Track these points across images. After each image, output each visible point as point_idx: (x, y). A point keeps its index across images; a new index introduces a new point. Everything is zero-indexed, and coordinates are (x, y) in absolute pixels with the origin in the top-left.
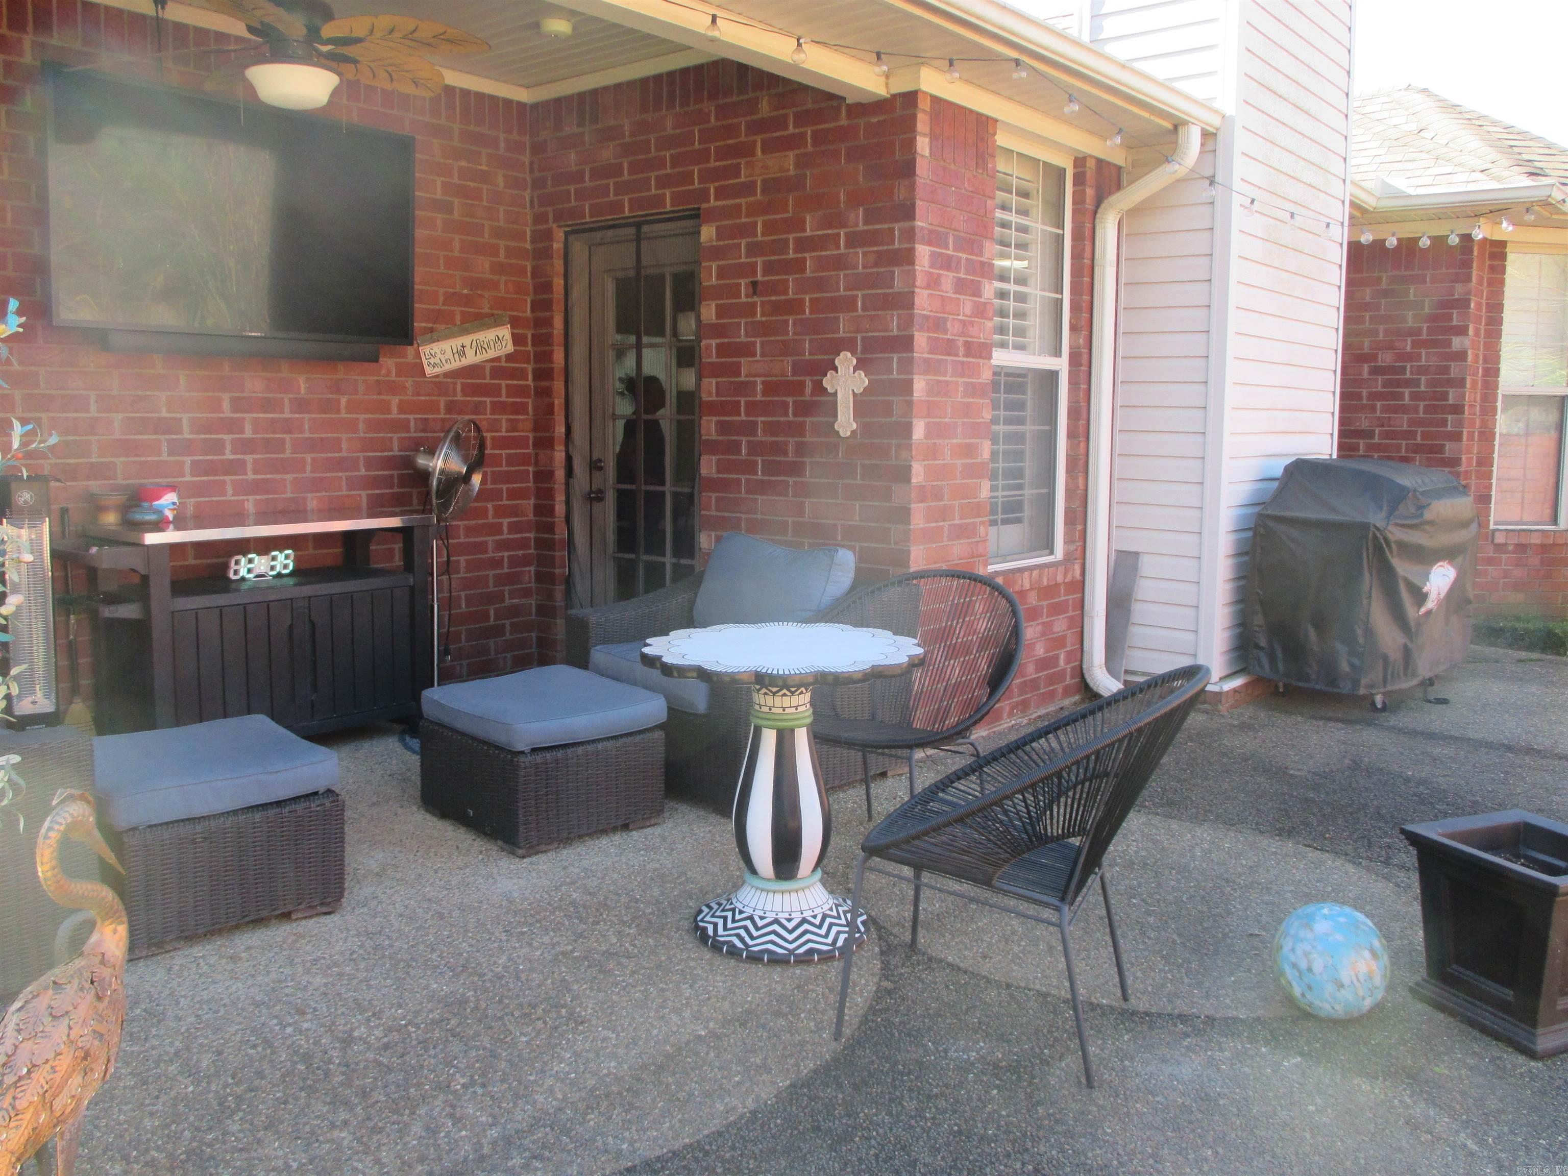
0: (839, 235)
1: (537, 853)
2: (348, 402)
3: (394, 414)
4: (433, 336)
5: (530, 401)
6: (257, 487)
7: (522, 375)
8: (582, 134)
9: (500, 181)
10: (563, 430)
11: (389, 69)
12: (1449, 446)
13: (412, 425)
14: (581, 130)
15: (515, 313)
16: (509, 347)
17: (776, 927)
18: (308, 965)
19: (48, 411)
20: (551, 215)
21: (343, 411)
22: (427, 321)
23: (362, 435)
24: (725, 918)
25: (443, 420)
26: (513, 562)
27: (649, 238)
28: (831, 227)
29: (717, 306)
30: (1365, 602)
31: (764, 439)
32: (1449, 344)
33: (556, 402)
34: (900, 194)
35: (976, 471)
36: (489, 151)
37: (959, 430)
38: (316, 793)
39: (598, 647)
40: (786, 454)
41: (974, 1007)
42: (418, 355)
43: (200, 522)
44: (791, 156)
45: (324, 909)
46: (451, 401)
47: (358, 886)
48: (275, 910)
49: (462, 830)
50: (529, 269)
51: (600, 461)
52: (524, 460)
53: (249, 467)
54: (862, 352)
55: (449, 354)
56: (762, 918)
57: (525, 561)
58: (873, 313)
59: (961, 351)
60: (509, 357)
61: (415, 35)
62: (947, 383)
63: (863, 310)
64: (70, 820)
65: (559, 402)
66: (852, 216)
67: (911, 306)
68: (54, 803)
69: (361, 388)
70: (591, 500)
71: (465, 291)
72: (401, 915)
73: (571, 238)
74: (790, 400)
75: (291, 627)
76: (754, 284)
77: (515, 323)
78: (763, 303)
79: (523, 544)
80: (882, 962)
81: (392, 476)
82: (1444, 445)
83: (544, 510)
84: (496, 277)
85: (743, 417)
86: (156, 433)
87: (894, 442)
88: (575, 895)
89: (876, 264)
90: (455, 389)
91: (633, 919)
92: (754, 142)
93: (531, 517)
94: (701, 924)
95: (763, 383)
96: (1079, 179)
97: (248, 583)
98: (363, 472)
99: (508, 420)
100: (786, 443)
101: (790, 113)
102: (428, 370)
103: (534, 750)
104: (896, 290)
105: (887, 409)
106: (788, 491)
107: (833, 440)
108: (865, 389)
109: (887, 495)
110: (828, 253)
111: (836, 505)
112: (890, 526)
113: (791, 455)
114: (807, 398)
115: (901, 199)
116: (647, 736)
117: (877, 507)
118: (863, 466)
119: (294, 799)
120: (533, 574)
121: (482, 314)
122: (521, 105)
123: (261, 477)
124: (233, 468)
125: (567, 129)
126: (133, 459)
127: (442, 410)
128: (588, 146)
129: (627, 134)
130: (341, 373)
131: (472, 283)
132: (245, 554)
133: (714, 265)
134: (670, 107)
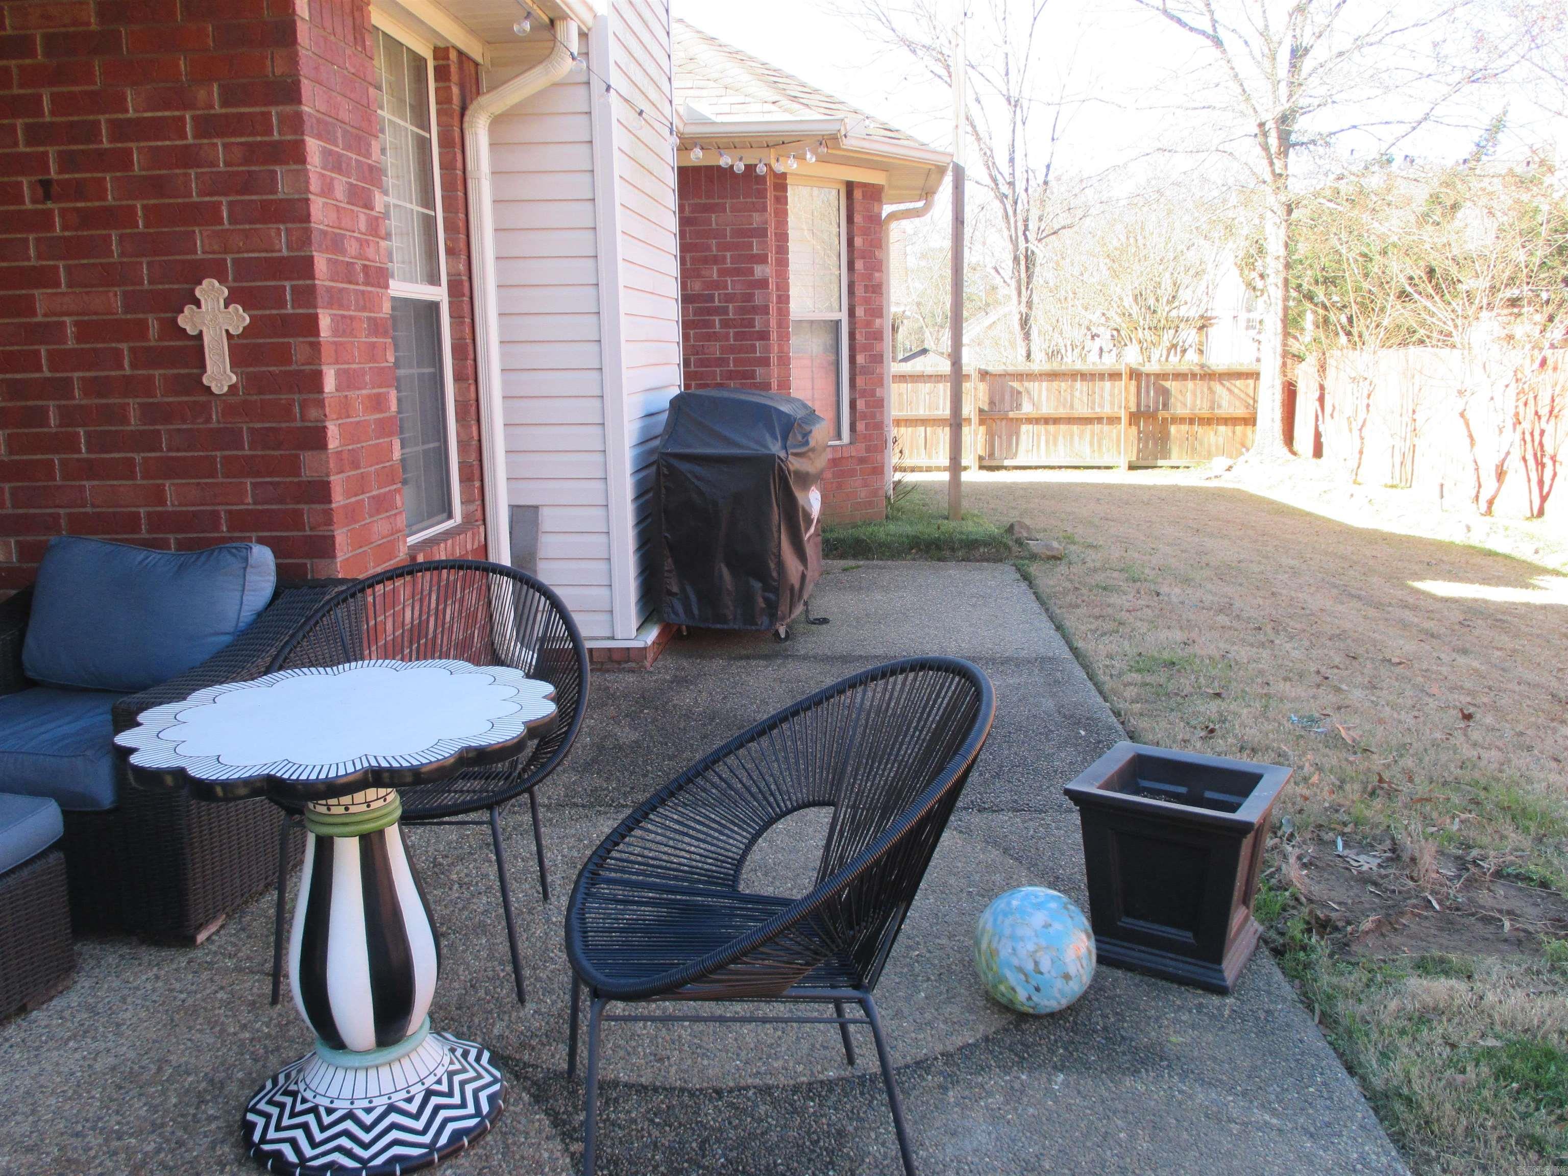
0: (181, 119)
12: (759, 371)
17: (394, 1117)
24: (305, 1127)
28: (167, 106)
30: (776, 535)
31: (84, 402)
32: (751, 272)
34: (277, 68)
35: (386, 428)
37: (367, 379)
40: (125, 420)
41: (706, 1140)
54: (235, 280)
56: (368, 1111)
58: (247, 227)
59: (361, 277)
62: (351, 318)
63: (231, 223)
66: (202, 94)
67: (307, 218)
74: (124, 347)
78: (63, 211)
80: (547, 1114)
82: (755, 371)
85: (46, 373)
87: (297, 397)
89: (247, 161)
94: (266, 1147)
95: (76, 324)
96: (442, 73)
100: (124, 407)
104: (281, 196)
105: (283, 355)
106: (134, 472)
107: (203, 399)
108: (245, 328)
109: (294, 467)
110: (168, 143)
111: (217, 484)
112: (300, 506)
113: (134, 423)
114: (153, 343)
115: (278, 71)
116: (38, 866)
117: (278, 483)
118: (252, 431)
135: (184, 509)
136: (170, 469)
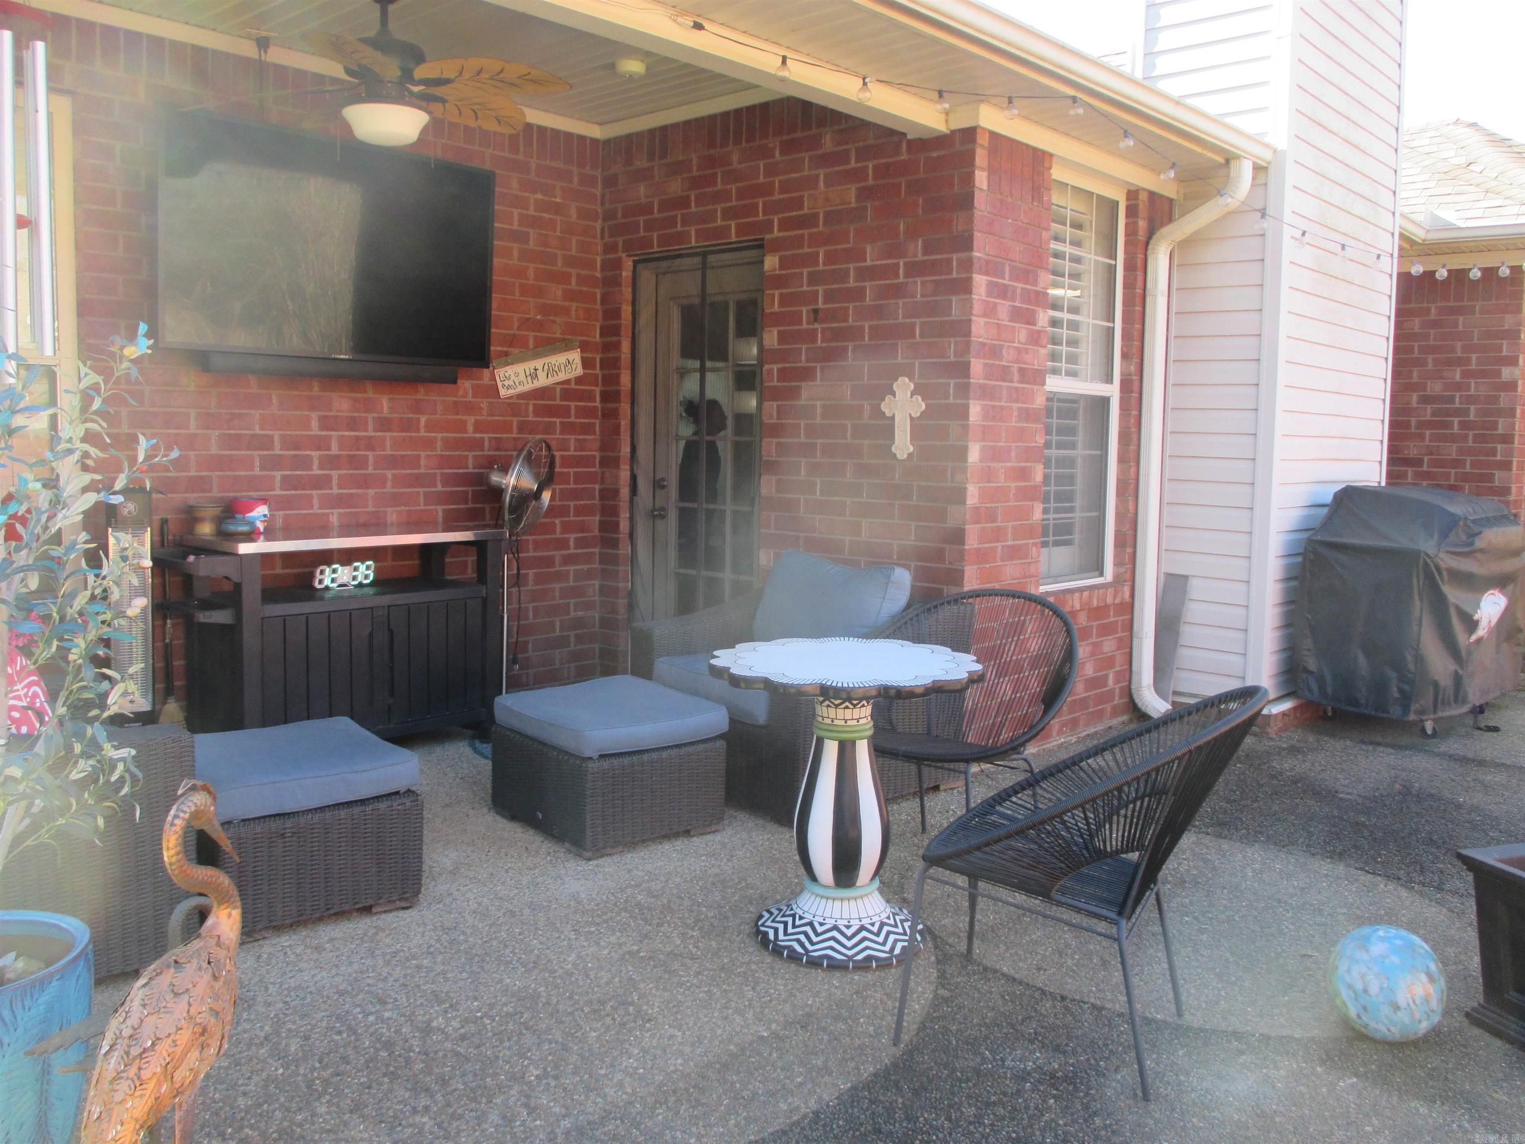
0: (898, 265)
1: (602, 856)
2: (427, 421)
3: (470, 433)
4: (507, 359)
5: (597, 422)
6: (340, 501)
7: (591, 397)
8: (653, 167)
9: (573, 213)
10: (628, 450)
11: (475, 108)
12: (1498, 475)
13: (486, 443)
14: (651, 164)
15: (585, 338)
16: (578, 370)
17: (834, 933)
18: (388, 957)
19: (151, 427)
20: (621, 244)
21: (422, 430)
22: (501, 345)
23: (439, 453)
24: (786, 924)
25: (515, 439)
26: (578, 576)
27: (713, 268)
28: (890, 256)
29: (779, 332)
30: (1415, 628)
31: (822, 460)
32: (1498, 374)
33: (623, 423)
34: (958, 227)
35: (1029, 494)
36: (563, 184)
37: (1013, 454)
38: (397, 793)
39: (662, 659)
40: (844, 475)
41: (1030, 1018)
42: (493, 377)
43: (288, 534)
44: (853, 188)
45: (404, 904)
46: (523, 422)
47: (433, 883)
48: (357, 903)
49: (531, 832)
50: (599, 296)
51: (663, 480)
52: (590, 478)
53: (335, 482)
54: (919, 378)
55: (522, 377)
56: (821, 924)
57: (590, 575)
58: (931, 340)
59: (1016, 376)
60: (579, 380)
61: (501, 76)
62: (1002, 407)
63: (920, 337)
64: (193, 809)
65: (625, 423)
66: (911, 247)
67: (968, 334)
68: (180, 792)
69: (440, 408)
70: (654, 517)
71: (539, 317)
72: (475, 912)
73: (640, 267)
74: (849, 423)
75: (371, 635)
77: (584, 347)
78: (823, 330)
79: (588, 559)
80: (939, 971)
81: (466, 492)
82: (1493, 475)
83: (609, 526)
84: (567, 304)
86: (249, 449)
87: (949, 464)
88: (639, 897)
89: (934, 293)
90: (527, 410)
91: (697, 921)
92: (817, 176)
93: (596, 532)
94: (762, 929)
95: (823, 406)
96: (1132, 212)
97: (332, 592)
98: (440, 488)
99: (576, 440)
100: (844, 465)
101: (852, 147)
102: (503, 392)
103: (602, 756)
104: (953, 318)
105: (944, 433)
106: (845, 512)
107: (890, 462)
108: (922, 413)
109: (943, 516)
110: (888, 282)
111: (892, 525)
113: (849, 478)
114: (866, 422)
115: (959, 230)
116: (709, 745)
117: (932, 527)
118: (919, 487)
119: (377, 797)
120: (597, 587)
121: (554, 339)
122: (594, 141)
123: (345, 491)
124: (320, 483)
125: (638, 163)
126: (228, 473)
127: (515, 430)
128: (657, 179)
129: (695, 168)
130: (422, 393)
131: (545, 310)
132: (329, 564)
133: (777, 293)
134: (737, 142)
135: (872, 540)
136: (867, 511)
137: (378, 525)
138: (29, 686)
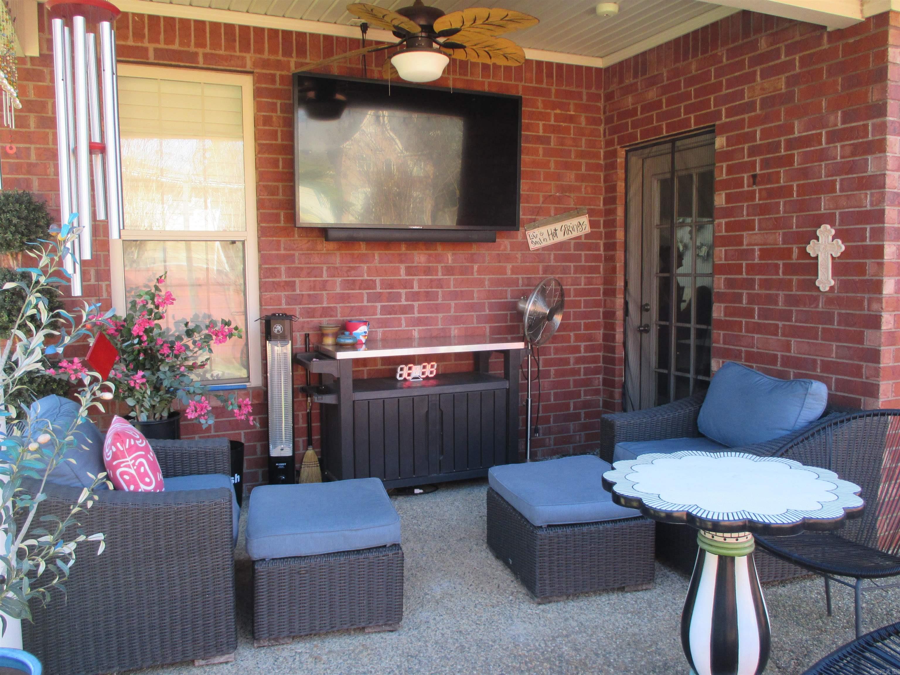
0: (820, 134)
1: (550, 602)
2: (479, 268)
3: (509, 274)
4: (534, 223)
5: (602, 265)
6: (419, 322)
7: (596, 247)
8: (637, 83)
9: (583, 120)
10: (622, 284)
11: (487, 49)
13: (520, 282)
14: (635, 80)
15: (592, 207)
16: (587, 229)
19: (299, 277)
20: (616, 140)
21: (475, 274)
22: (531, 215)
23: (487, 288)
25: (538, 278)
26: (587, 371)
27: (679, 151)
28: (814, 128)
29: (726, 194)
31: (759, 292)
33: (618, 265)
34: (873, 97)
36: (576, 102)
38: (385, 546)
39: (619, 444)
40: (776, 304)
42: (525, 237)
43: (386, 344)
44: (783, 78)
45: (388, 628)
46: (547, 266)
48: (353, 625)
50: (602, 177)
51: (647, 305)
52: (597, 304)
53: (416, 309)
54: (839, 225)
55: (546, 236)
57: (596, 371)
58: (849, 193)
60: (587, 236)
61: (490, 20)
63: (840, 191)
65: (619, 265)
66: (832, 118)
67: (883, 186)
69: (487, 258)
70: (641, 332)
71: (558, 194)
72: (436, 643)
73: (630, 154)
74: (781, 263)
75: (427, 412)
76: (754, 177)
77: (591, 213)
78: (760, 190)
79: (595, 360)
81: (507, 315)
83: (609, 337)
84: (578, 184)
85: (744, 276)
86: (360, 289)
87: (866, 296)
88: (565, 648)
89: (853, 154)
90: (549, 258)
92: (755, 72)
93: (601, 341)
95: (760, 250)
97: (407, 383)
98: (487, 312)
99: (585, 278)
100: (777, 295)
101: (782, 46)
102: (532, 246)
103: (549, 526)
104: (869, 173)
105: (861, 269)
106: (778, 332)
107: (815, 293)
108: (842, 253)
109: (859, 338)
110: (812, 148)
111: (816, 344)
112: (862, 363)
113: (781, 306)
114: (794, 261)
115: (874, 100)
117: (851, 347)
118: (839, 314)
119: (369, 549)
120: (601, 380)
121: (569, 208)
122: (598, 70)
123: (422, 315)
124: (406, 310)
125: (627, 81)
126: (347, 305)
127: (541, 272)
128: (640, 91)
129: (665, 79)
130: (474, 249)
131: (562, 189)
132: (406, 364)
133: (724, 165)
134: (695, 55)
135: (800, 356)
136: (795, 332)
137: (444, 337)
138: (136, 458)
